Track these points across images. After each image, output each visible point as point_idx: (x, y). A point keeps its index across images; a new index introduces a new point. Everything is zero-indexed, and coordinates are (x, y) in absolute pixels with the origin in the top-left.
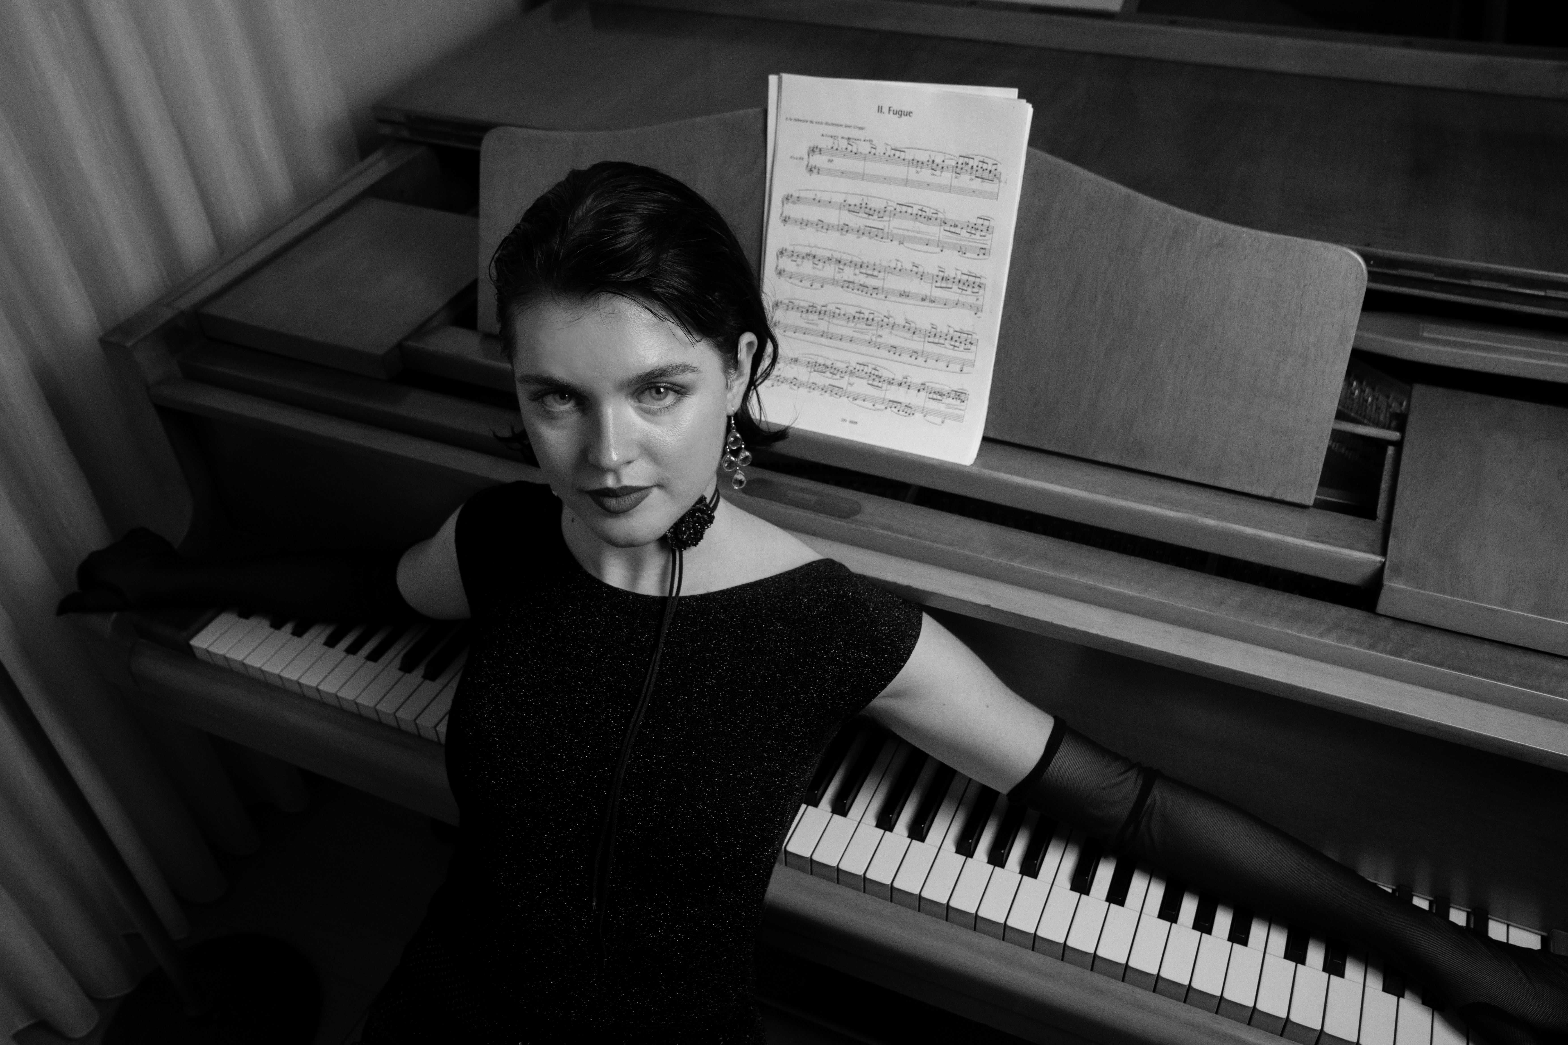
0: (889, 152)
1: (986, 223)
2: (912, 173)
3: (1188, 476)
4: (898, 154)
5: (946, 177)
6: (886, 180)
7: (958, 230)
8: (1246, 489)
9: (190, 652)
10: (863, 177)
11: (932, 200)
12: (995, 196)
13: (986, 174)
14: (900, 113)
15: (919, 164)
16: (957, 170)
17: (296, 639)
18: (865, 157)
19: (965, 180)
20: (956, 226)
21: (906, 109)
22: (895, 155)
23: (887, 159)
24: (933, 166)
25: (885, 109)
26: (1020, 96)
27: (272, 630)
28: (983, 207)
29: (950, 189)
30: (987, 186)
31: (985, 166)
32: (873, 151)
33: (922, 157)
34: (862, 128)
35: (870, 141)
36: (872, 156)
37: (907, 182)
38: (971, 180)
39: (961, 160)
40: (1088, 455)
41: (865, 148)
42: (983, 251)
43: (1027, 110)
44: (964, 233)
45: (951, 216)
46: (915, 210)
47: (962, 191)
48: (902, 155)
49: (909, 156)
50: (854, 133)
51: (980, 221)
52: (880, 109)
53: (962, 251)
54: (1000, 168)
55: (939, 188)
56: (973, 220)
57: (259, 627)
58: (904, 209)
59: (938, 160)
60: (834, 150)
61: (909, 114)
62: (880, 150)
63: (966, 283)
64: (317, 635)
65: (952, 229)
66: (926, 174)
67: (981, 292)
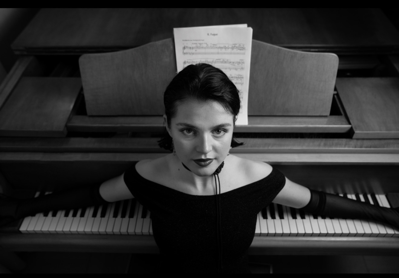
0: (212, 46)
1: (242, 61)
2: (220, 51)
3: (300, 114)
4: (215, 46)
5: (229, 51)
6: (212, 53)
7: (234, 64)
8: (314, 115)
9: (20, 232)
10: (205, 53)
11: (226, 57)
12: (244, 54)
13: (241, 48)
14: (214, 35)
15: (221, 48)
16: (233, 48)
17: (54, 218)
18: (205, 48)
19: (235, 50)
20: (234, 63)
21: (215, 33)
22: (214, 46)
23: (212, 48)
24: (225, 48)
25: (210, 34)
26: (248, 26)
27: (44, 217)
28: (240, 57)
29: (231, 53)
30: (242, 51)
31: (240, 46)
32: (207, 46)
33: (222, 46)
34: (203, 40)
35: (206, 43)
36: (207, 47)
37: (218, 53)
38: (237, 50)
39: (233, 45)
40: (275, 114)
41: (205, 46)
42: (242, 69)
43: (251, 30)
44: (236, 65)
45: (232, 60)
46: (222, 60)
47: (234, 54)
48: (216, 46)
49: (218, 46)
50: (201, 42)
51: (240, 61)
52: (208, 34)
53: (236, 69)
54: (245, 46)
55: (228, 53)
56: (238, 61)
57: (40, 217)
58: (218, 61)
59: (227, 46)
60: (197, 47)
61: (217, 35)
62: (209, 45)
63: (238, 78)
64: (61, 214)
65: (233, 64)
66: (223, 50)
67: (243, 79)
